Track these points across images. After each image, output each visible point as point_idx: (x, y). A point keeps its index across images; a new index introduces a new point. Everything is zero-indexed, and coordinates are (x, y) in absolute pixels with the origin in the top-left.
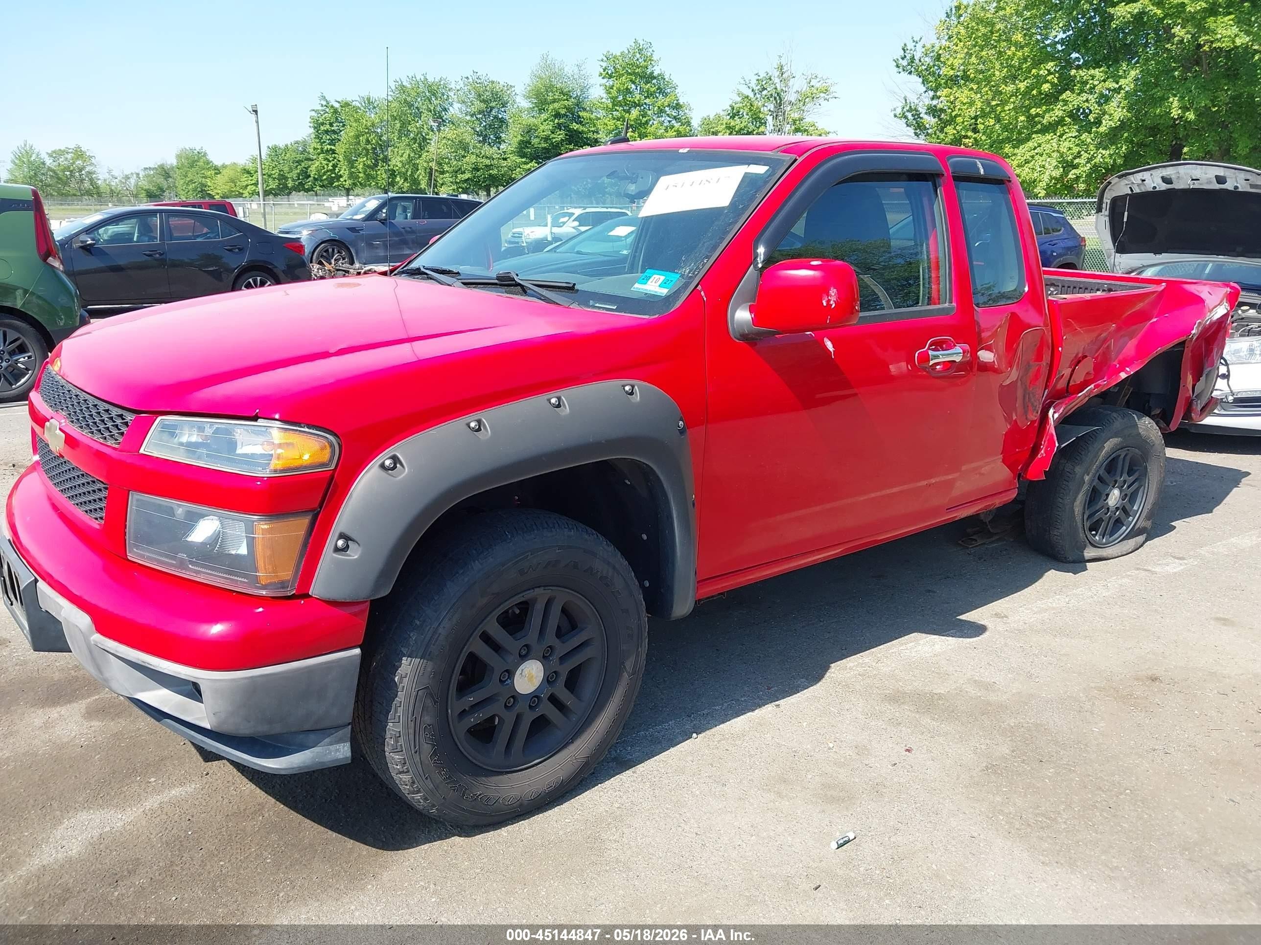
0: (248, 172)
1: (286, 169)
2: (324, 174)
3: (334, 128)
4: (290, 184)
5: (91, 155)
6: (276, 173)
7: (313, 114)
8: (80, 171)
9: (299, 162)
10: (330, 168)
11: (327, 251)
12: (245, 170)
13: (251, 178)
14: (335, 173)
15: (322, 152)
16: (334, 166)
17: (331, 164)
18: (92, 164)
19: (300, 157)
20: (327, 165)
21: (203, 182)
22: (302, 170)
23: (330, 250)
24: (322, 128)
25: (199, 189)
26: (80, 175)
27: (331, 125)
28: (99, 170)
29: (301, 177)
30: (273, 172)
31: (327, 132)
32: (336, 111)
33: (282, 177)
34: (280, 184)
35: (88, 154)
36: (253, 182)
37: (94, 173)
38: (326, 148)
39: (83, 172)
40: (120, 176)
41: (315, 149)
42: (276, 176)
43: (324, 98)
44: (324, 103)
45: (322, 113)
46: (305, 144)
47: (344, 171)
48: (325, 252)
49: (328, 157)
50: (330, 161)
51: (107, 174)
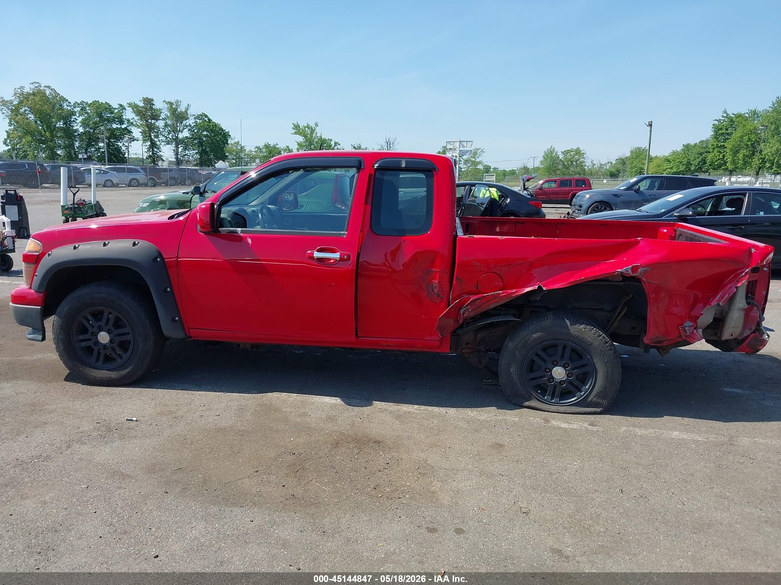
0: (669, 161)
1: (692, 158)
2: (716, 161)
3: (729, 131)
4: (693, 168)
5: (584, 152)
6: (685, 161)
7: (716, 122)
8: (576, 161)
9: (701, 154)
10: (721, 157)
11: (598, 207)
12: (667, 159)
13: (670, 164)
14: (723, 161)
15: (717, 147)
16: (724, 156)
17: (722, 155)
18: (583, 158)
19: (702, 151)
20: (719, 155)
21: (642, 167)
22: (702, 159)
23: (600, 207)
24: (720, 132)
25: (639, 171)
26: (576, 163)
27: (727, 130)
28: (587, 160)
29: (700, 164)
30: (684, 161)
31: (722, 134)
32: (732, 121)
33: (689, 164)
34: (686, 168)
35: (582, 152)
36: (670, 167)
37: (584, 162)
38: (720, 145)
39: (578, 162)
40: (597, 164)
41: (712, 145)
42: (685, 163)
43: (725, 112)
44: (725, 115)
45: (722, 121)
46: (707, 141)
47: (729, 159)
48: (596, 208)
49: (721, 150)
50: (721, 153)
51: (590, 163)
